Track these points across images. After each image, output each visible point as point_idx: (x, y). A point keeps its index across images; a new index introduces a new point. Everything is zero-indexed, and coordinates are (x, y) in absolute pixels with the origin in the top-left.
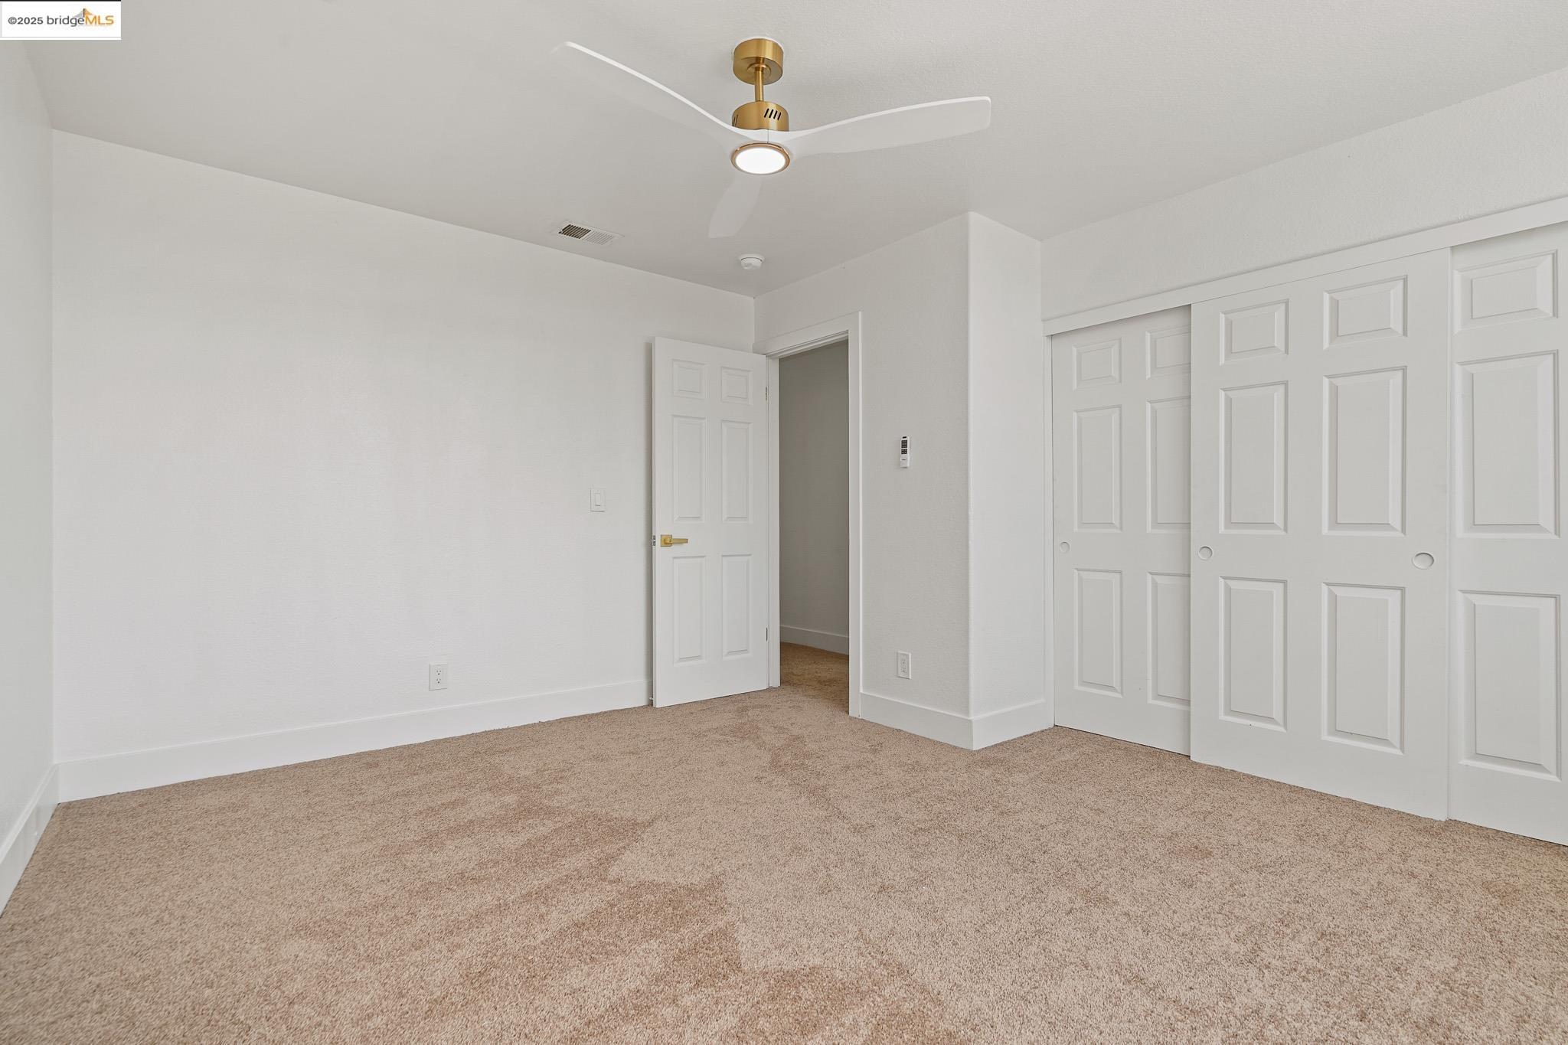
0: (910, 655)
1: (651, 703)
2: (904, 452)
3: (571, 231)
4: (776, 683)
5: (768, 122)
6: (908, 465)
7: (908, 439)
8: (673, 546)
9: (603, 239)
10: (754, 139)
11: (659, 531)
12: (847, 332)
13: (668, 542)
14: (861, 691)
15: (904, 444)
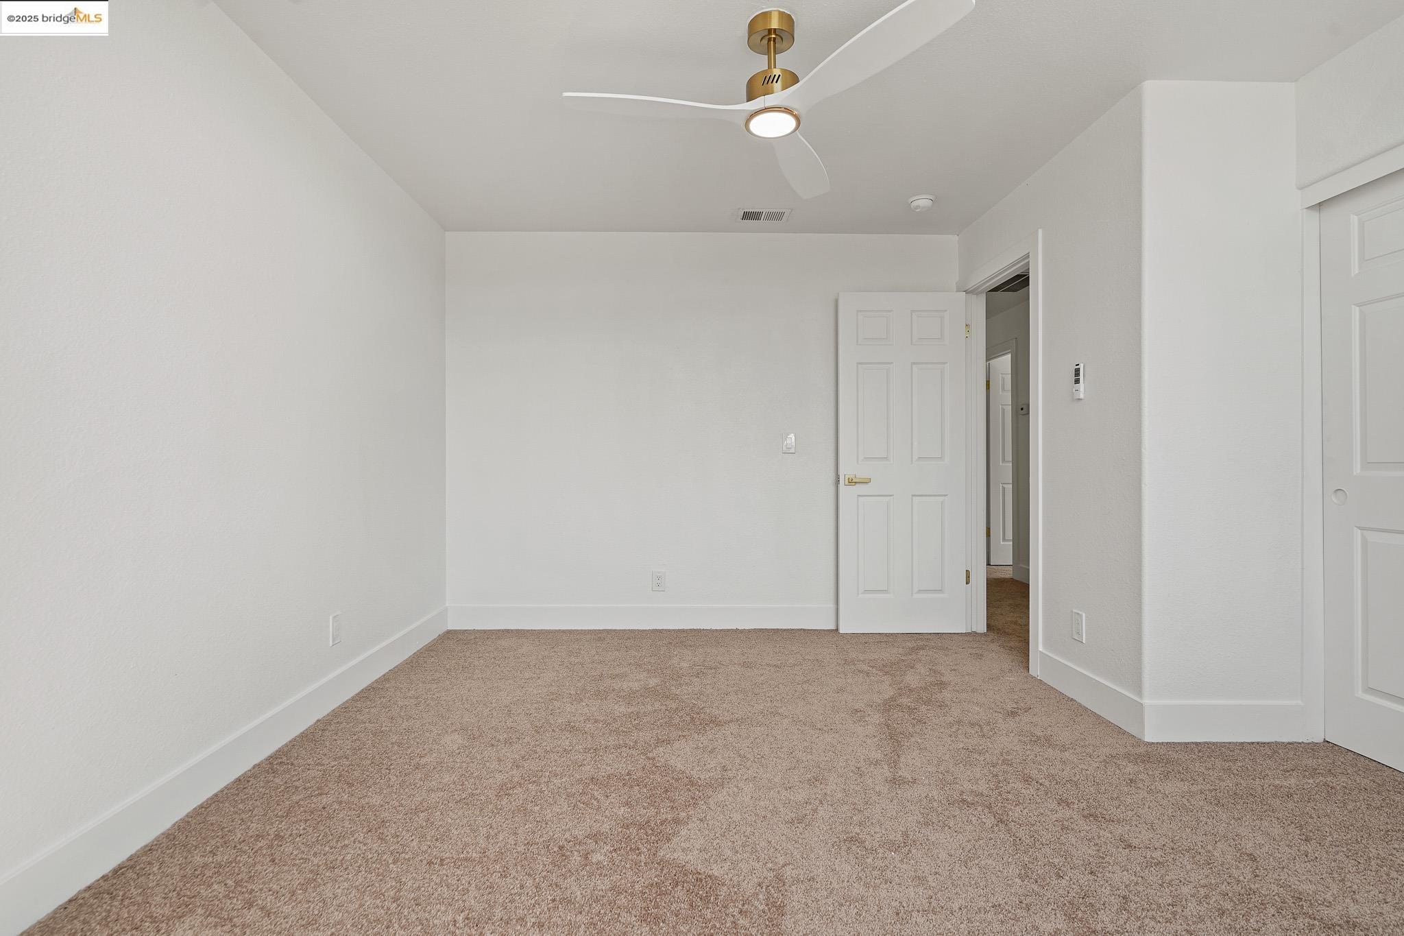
0: (1084, 615)
1: (837, 630)
2: (1077, 381)
3: (747, 216)
4: (982, 627)
5: (772, 88)
6: (1082, 396)
7: (1081, 367)
8: (857, 485)
9: (777, 216)
10: (752, 109)
11: (845, 471)
12: (1027, 256)
13: (851, 482)
14: (1041, 649)
15: (1077, 372)
